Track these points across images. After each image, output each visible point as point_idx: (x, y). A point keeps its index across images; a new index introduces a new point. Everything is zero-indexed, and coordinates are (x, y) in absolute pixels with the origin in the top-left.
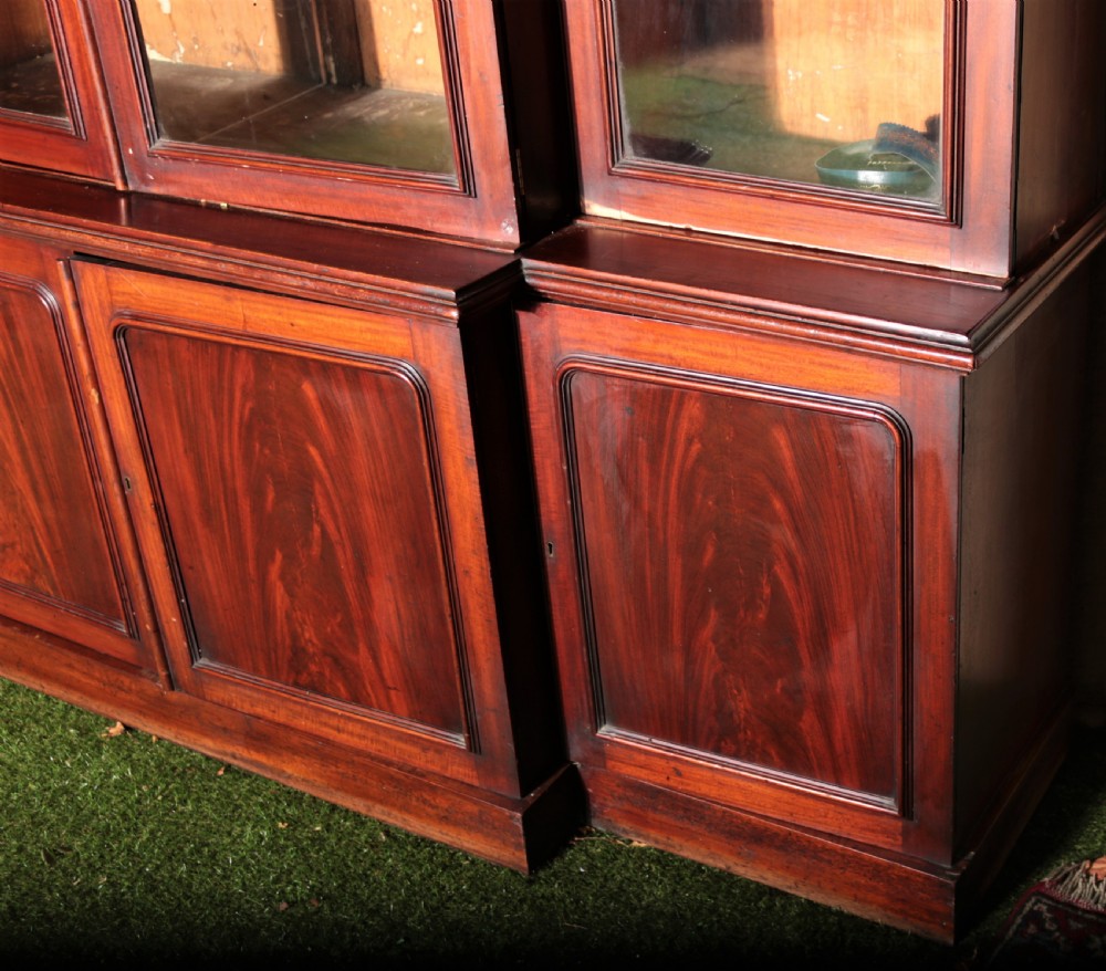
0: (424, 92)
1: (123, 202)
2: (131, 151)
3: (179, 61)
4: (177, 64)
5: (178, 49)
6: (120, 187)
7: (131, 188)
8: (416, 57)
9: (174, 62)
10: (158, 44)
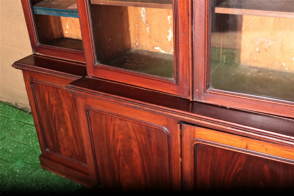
0: (255, 66)
1: (191, 104)
2: (197, 90)
3: (171, 54)
4: (170, 55)
5: (171, 51)
6: (191, 100)
7: (194, 100)
8: (254, 57)
9: (169, 54)
10: (165, 49)
